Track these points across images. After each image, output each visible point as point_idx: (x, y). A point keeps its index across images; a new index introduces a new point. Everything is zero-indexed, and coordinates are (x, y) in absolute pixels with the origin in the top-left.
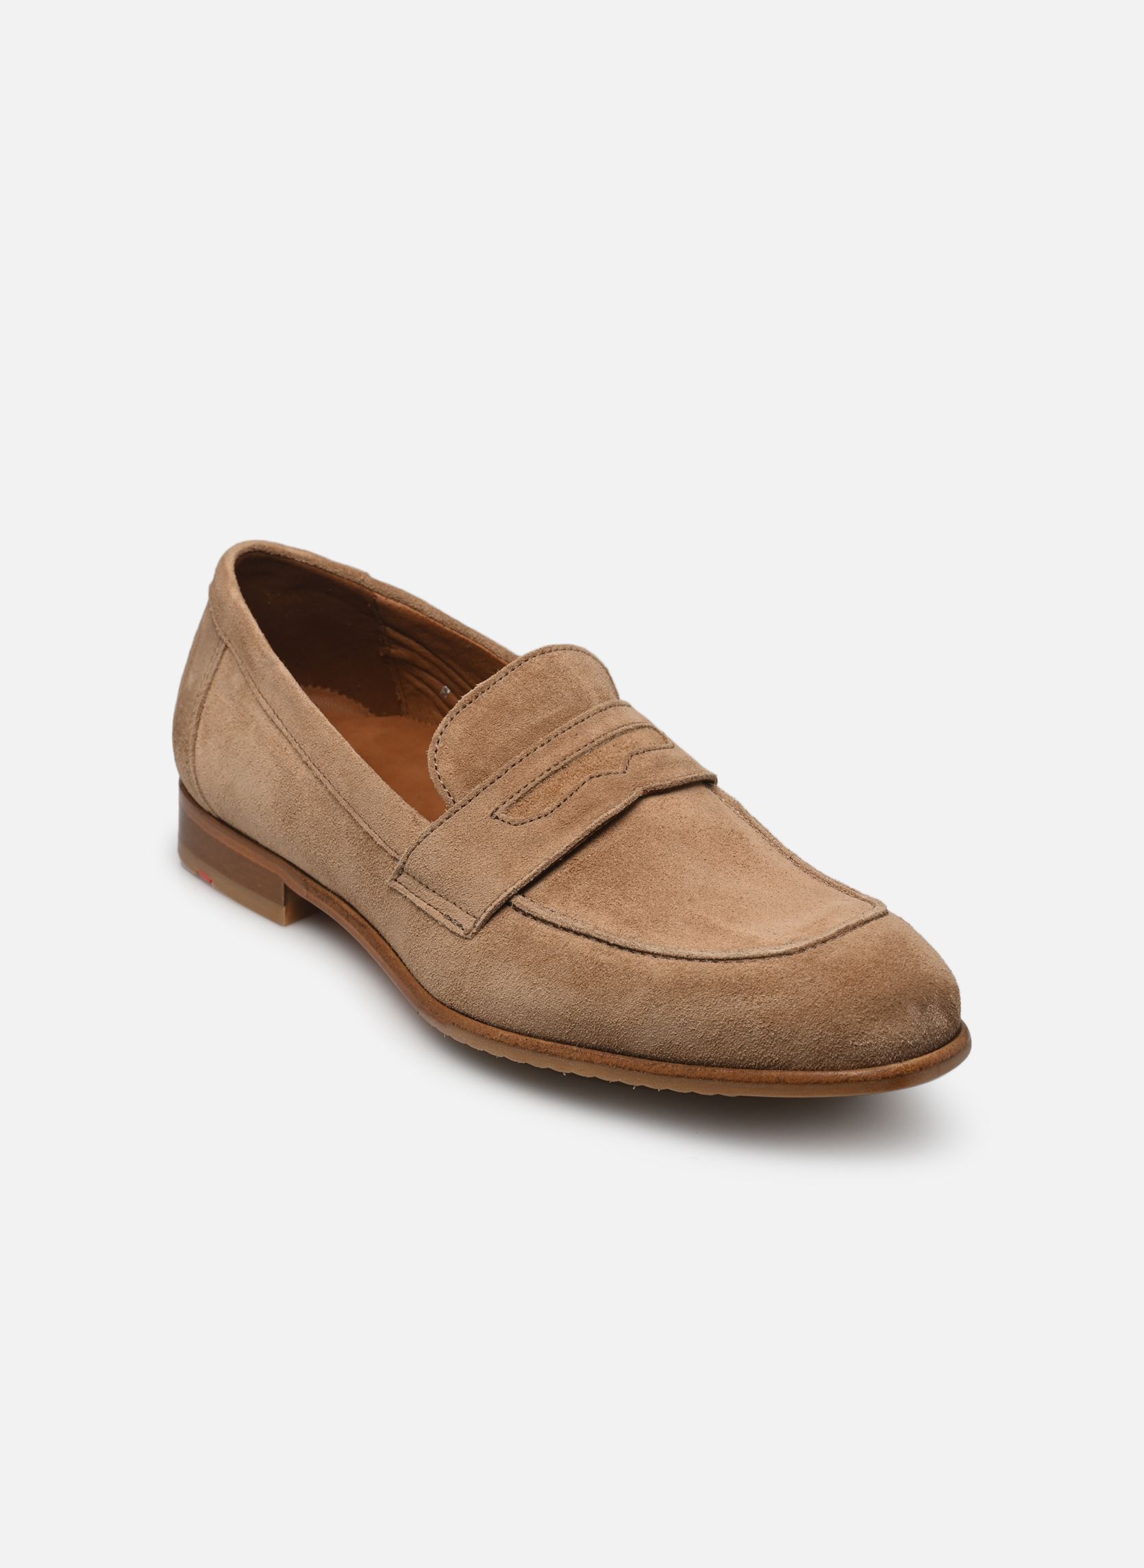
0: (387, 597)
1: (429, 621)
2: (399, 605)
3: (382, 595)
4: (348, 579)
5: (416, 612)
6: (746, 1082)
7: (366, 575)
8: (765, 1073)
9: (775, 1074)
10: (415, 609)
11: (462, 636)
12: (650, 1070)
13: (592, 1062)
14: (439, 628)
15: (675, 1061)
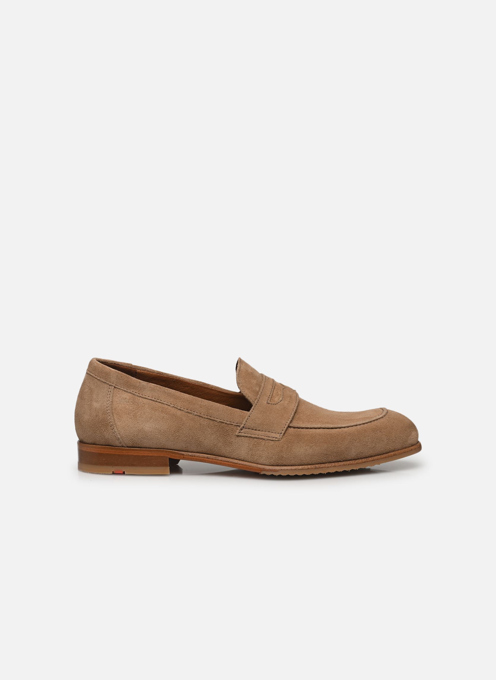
0: (141, 370)
1: (157, 375)
2: (145, 372)
3: (138, 369)
4: (126, 366)
5: (151, 373)
6: (385, 458)
7: (131, 365)
8: (390, 454)
9: (392, 453)
10: (151, 372)
11: (171, 377)
12: (355, 463)
13: (335, 466)
14: (162, 376)
15: (361, 458)
